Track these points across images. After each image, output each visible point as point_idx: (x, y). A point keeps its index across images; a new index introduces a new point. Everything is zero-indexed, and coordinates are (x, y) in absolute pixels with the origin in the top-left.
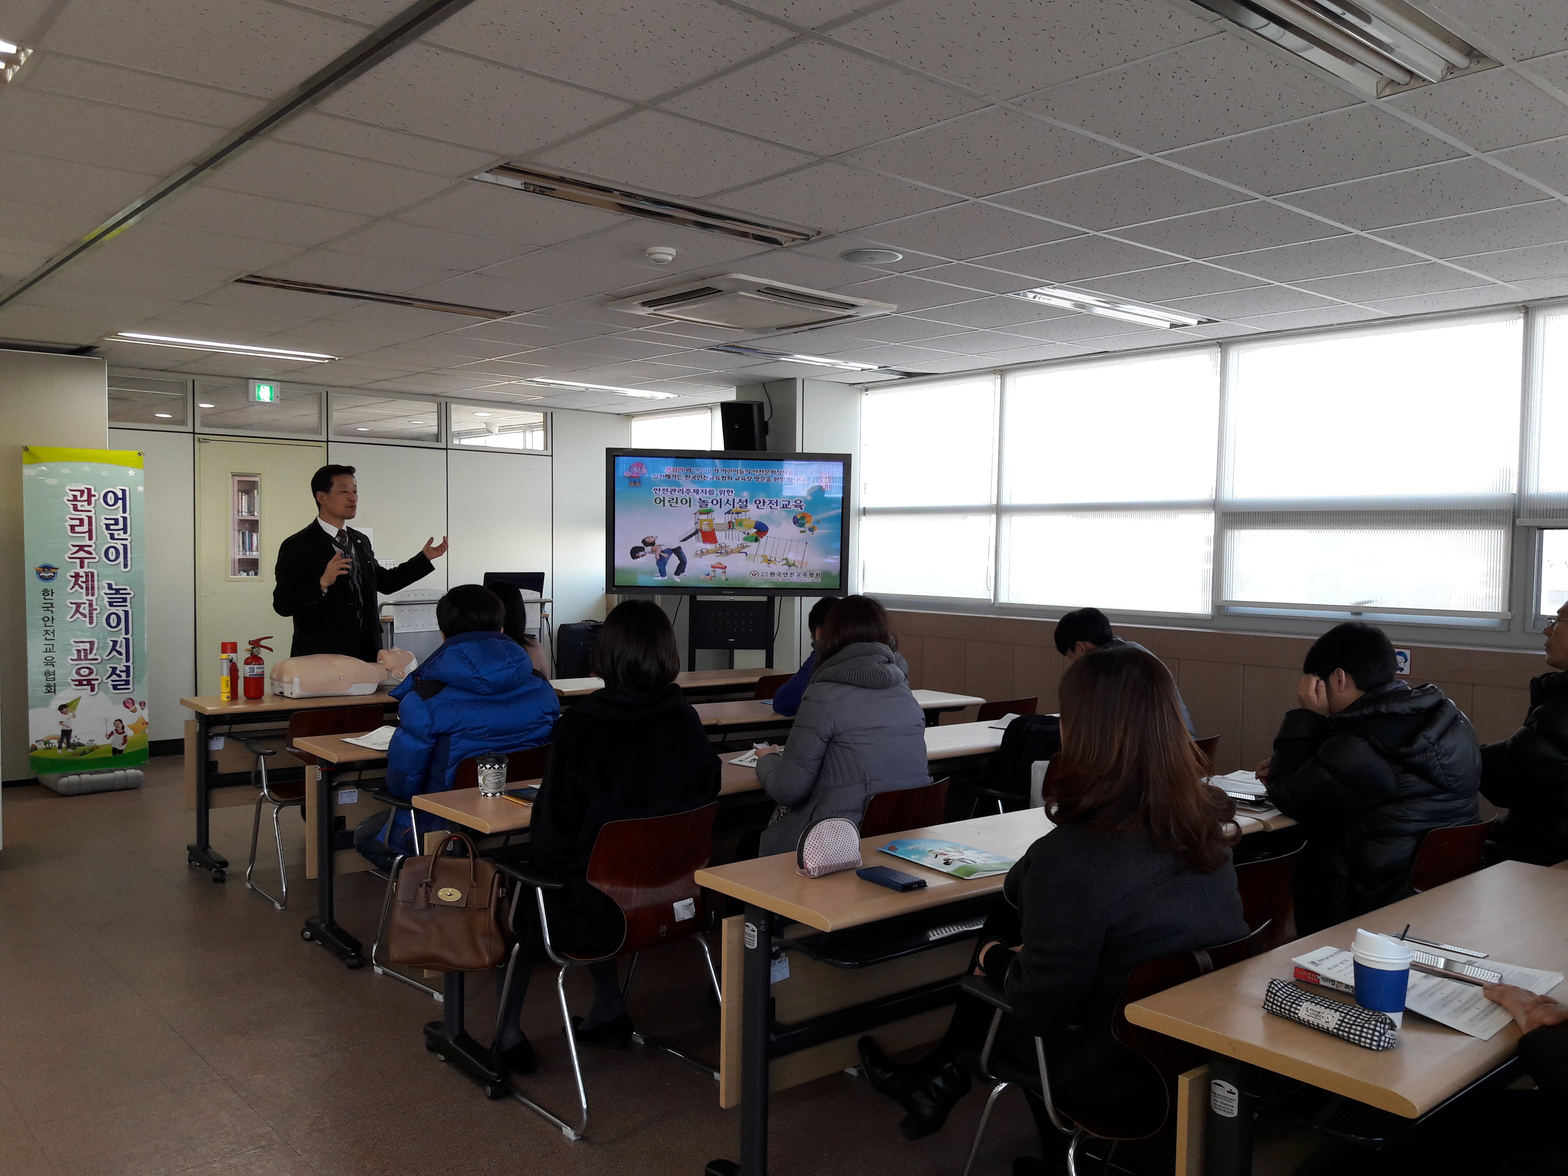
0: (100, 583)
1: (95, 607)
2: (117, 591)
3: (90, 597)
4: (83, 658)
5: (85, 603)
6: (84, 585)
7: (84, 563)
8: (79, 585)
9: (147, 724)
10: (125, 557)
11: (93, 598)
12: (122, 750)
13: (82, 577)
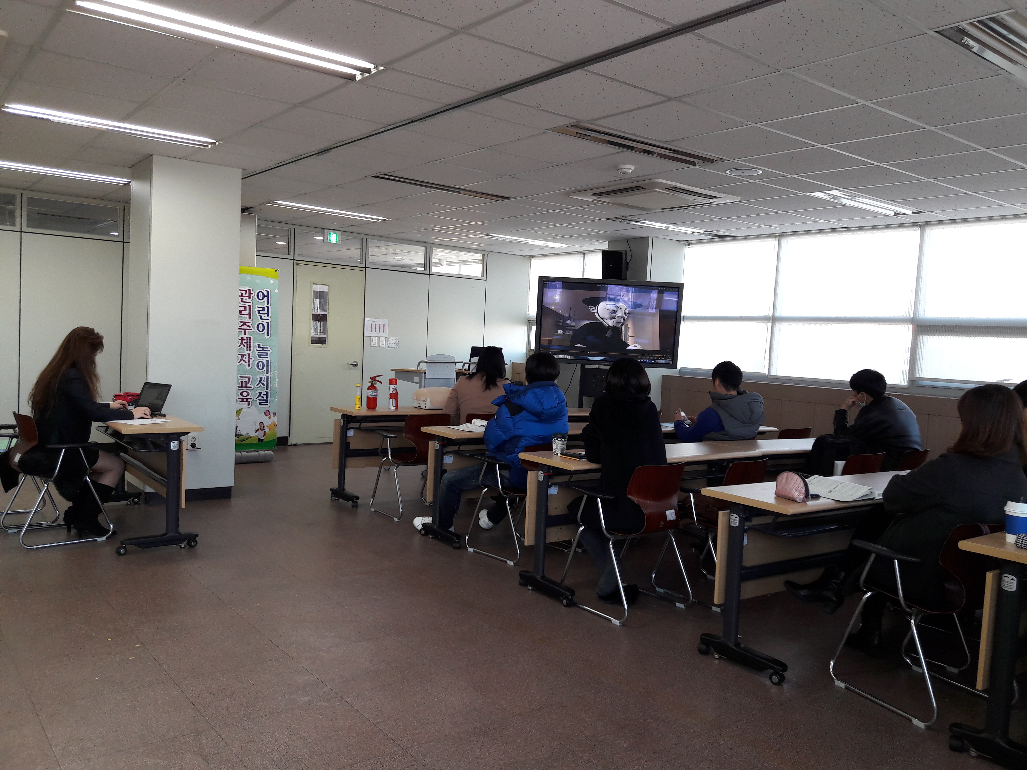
0: (254, 344)
1: (251, 357)
2: (263, 349)
3: (248, 352)
4: (244, 386)
5: (246, 355)
6: (246, 345)
7: (246, 332)
8: (243, 344)
9: (276, 425)
10: (268, 330)
11: (250, 352)
12: (263, 440)
13: (245, 340)
